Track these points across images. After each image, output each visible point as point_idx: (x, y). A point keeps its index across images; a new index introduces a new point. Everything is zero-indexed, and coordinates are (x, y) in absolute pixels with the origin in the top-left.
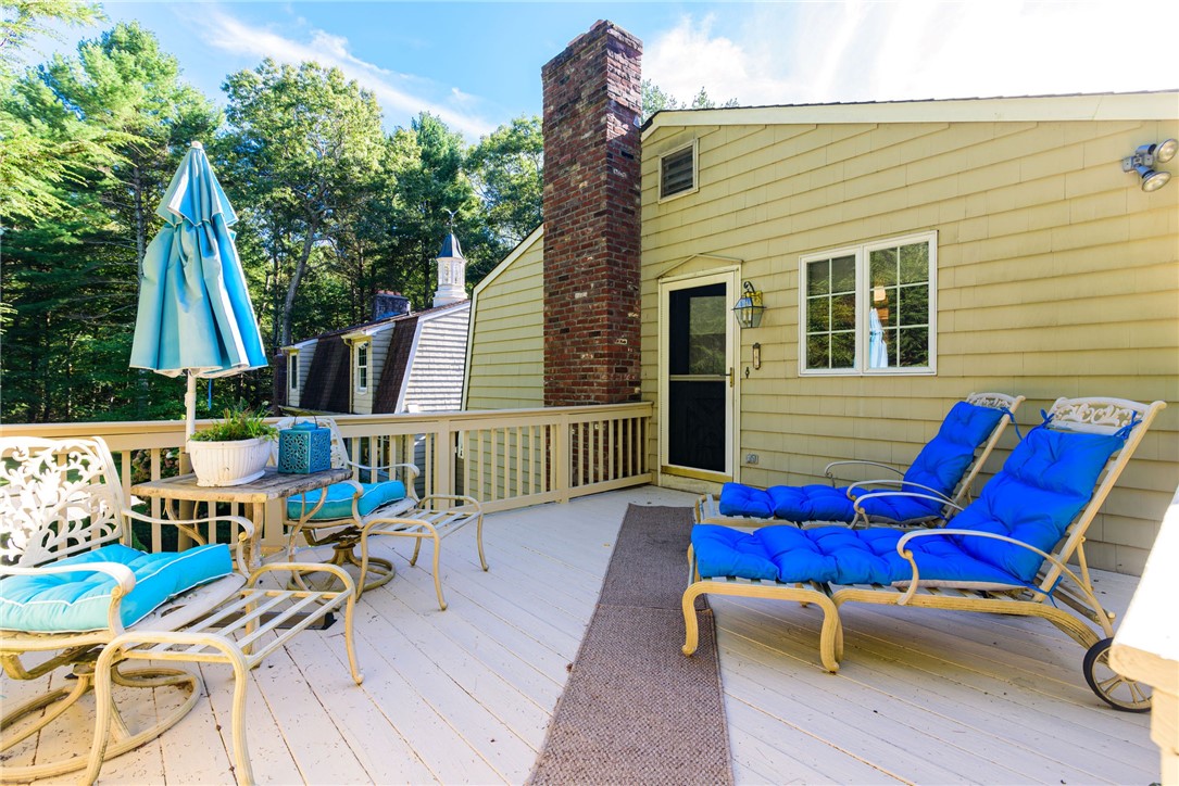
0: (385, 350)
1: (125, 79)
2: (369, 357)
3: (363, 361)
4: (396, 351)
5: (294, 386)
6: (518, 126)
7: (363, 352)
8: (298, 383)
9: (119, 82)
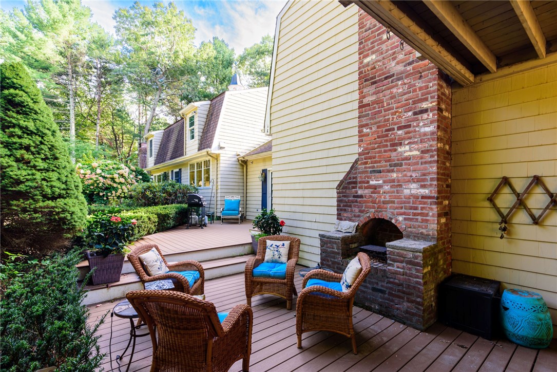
0: (205, 116)
1: (64, 16)
2: (196, 120)
3: (192, 124)
4: (212, 115)
5: (151, 155)
6: (264, 40)
7: (192, 119)
8: (153, 153)
9: (61, 17)
